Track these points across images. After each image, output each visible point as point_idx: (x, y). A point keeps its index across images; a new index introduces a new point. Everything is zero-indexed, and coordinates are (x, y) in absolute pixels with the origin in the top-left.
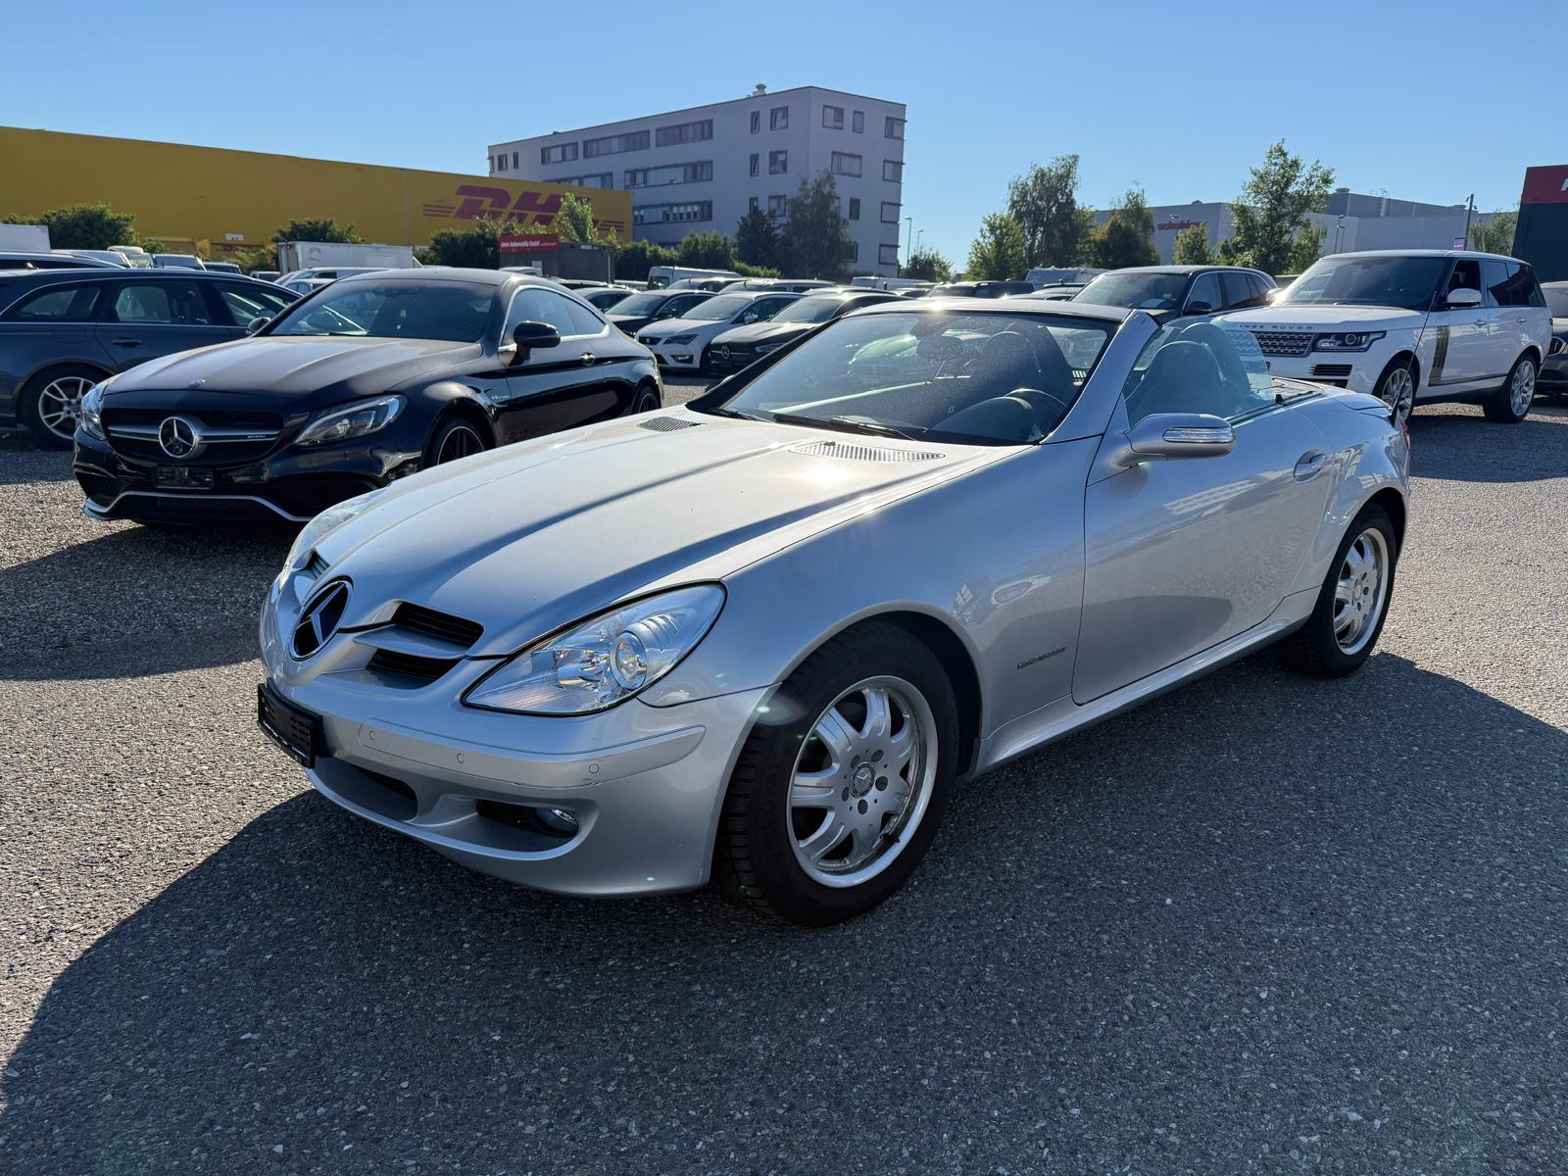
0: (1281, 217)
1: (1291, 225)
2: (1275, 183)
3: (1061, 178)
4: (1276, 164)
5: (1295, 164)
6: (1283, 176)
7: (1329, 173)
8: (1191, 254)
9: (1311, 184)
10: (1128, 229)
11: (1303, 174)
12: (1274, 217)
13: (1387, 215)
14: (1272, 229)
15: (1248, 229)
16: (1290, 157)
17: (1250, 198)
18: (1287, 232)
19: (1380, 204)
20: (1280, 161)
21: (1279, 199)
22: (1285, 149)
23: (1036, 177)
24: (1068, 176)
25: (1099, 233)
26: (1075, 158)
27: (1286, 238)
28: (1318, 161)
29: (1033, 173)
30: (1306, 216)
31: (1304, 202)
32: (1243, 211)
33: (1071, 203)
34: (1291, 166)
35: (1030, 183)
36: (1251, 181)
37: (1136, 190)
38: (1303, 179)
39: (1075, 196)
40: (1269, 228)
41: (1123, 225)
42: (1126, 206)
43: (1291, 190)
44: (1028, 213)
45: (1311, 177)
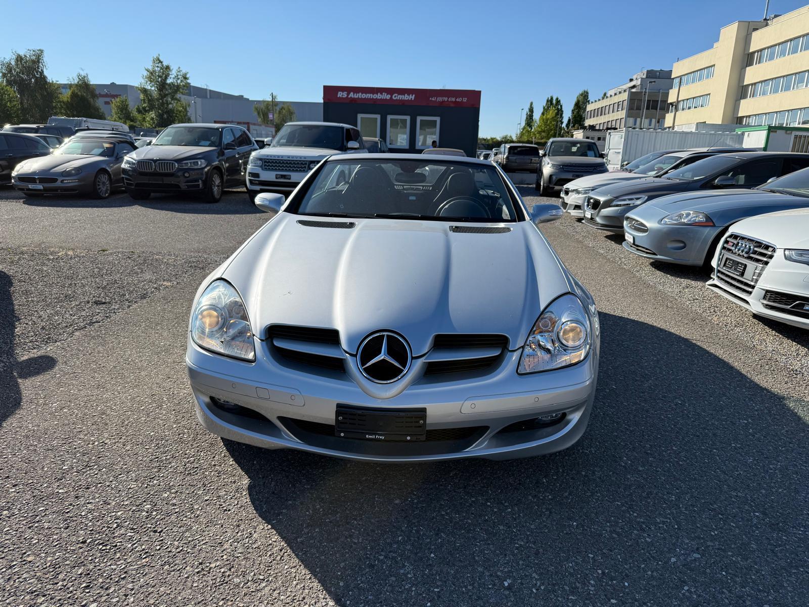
0: (166, 95)
1: (172, 100)
2: (159, 76)
3: (33, 62)
4: (158, 67)
5: (168, 68)
6: (163, 74)
7: (186, 74)
8: (122, 111)
9: (178, 79)
10: (82, 96)
11: (173, 73)
12: (162, 96)
13: (210, 97)
14: (163, 101)
15: (149, 100)
16: (165, 64)
17: (148, 84)
18: (171, 103)
19: (206, 93)
20: (160, 65)
21: (162, 86)
22: (161, 59)
23: (17, 60)
24: (39, 62)
25: (66, 96)
26: (42, 51)
27: (170, 106)
28: (179, 68)
29: (14, 57)
30: (178, 96)
31: (176, 88)
32: (145, 91)
33: (43, 78)
34: (166, 69)
35: (13, 63)
36: (146, 75)
37: (83, 74)
38: (173, 76)
39: (46, 73)
40: (161, 101)
41: (79, 93)
42: (78, 82)
43: (169, 81)
44: (15, 82)
45: (178, 75)
